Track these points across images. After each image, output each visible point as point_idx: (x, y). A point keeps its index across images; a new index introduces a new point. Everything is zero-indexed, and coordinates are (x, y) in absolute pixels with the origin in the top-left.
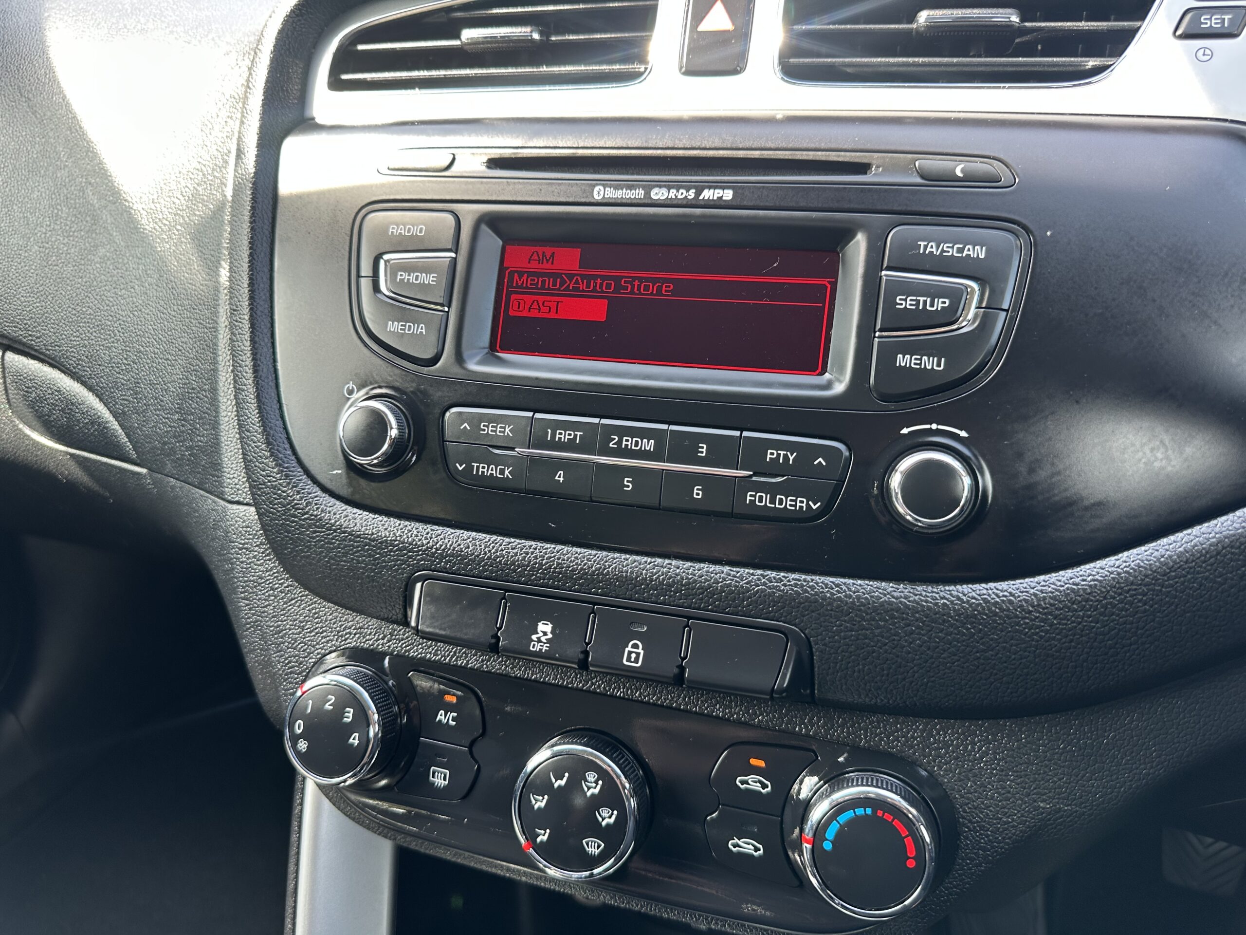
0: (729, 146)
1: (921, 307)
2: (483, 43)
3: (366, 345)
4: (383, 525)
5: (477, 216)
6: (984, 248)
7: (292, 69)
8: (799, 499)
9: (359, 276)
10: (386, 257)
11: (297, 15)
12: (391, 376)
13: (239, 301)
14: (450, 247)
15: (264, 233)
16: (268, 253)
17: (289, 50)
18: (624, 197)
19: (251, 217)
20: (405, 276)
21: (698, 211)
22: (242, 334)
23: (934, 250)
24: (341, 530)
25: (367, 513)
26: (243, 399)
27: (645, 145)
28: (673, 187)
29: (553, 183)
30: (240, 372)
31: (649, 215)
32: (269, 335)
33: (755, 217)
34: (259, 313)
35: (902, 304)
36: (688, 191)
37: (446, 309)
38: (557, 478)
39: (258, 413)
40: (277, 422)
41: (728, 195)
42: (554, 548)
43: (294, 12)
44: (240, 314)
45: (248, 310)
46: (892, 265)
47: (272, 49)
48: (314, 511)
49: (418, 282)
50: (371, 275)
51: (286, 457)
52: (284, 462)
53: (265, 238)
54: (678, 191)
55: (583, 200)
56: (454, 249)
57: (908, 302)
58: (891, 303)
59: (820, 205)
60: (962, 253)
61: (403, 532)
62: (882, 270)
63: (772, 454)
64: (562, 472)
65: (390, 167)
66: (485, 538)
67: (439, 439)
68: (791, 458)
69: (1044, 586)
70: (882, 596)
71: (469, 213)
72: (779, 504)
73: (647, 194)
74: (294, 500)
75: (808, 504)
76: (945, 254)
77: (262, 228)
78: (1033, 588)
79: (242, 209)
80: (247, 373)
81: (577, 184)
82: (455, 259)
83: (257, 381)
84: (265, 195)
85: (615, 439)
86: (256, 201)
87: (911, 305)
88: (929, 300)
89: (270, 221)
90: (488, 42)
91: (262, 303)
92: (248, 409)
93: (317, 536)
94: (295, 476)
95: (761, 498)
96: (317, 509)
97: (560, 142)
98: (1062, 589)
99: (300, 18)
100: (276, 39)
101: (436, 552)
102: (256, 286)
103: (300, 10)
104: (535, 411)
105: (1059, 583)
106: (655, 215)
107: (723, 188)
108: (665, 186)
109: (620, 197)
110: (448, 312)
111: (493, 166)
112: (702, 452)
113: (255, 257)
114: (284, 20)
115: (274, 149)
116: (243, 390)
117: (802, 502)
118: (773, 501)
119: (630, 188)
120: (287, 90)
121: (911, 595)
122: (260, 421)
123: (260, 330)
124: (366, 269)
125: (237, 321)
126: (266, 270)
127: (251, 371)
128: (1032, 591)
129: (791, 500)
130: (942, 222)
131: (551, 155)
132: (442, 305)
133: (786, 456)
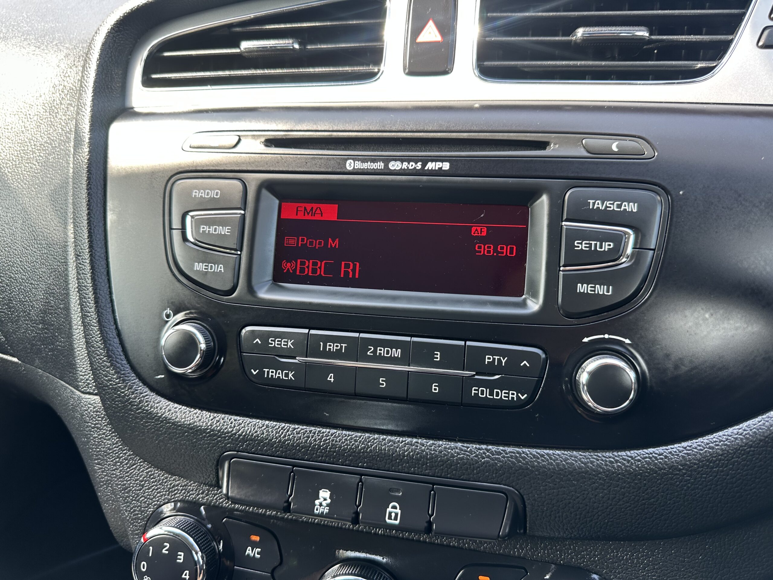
0: (445, 129)
1: (593, 249)
2: (257, 51)
3: (179, 280)
4: (197, 417)
5: (259, 182)
6: (636, 204)
7: (114, 71)
8: (511, 392)
9: (171, 229)
10: (192, 214)
11: (116, 32)
12: (199, 304)
13: (82, 249)
14: (239, 206)
15: (98, 197)
16: (102, 212)
17: (111, 57)
18: (369, 168)
19: (87, 186)
20: (207, 229)
21: (425, 178)
22: (85, 274)
23: (600, 206)
24: (167, 420)
25: (186, 408)
26: (88, 323)
27: (383, 129)
28: (405, 161)
29: (315, 158)
30: (85, 302)
31: (388, 181)
32: (105, 273)
33: (466, 182)
34: (97, 258)
35: (579, 247)
36: (416, 163)
37: (239, 253)
38: (328, 379)
39: (100, 334)
40: (115, 340)
41: (446, 166)
42: (329, 432)
43: (114, 29)
44: (83, 259)
45: (88, 256)
46: (570, 217)
47: (98, 57)
48: (145, 407)
49: (217, 233)
50: (180, 228)
51: (122, 366)
52: (121, 370)
53: (99, 201)
54: (409, 164)
55: (339, 170)
56: (243, 208)
57: (584, 245)
58: (570, 246)
59: (514, 174)
60: (621, 208)
61: (213, 422)
62: (562, 221)
63: (489, 358)
64: (332, 375)
65: (192, 145)
66: (276, 425)
67: (238, 352)
68: (504, 362)
69: (689, 450)
70: (574, 462)
71: (253, 180)
72: (496, 396)
73: (386, 166)
74: (130, 398)
75: (517, 396)
76: (608, 209)
77: (97, 192)
78: (680, 452)
79: (80, 179)
80: (89, 303)
81: (333, 158)
82: (244, 215)
83: (98, 310)
84: (97, 168)
85: (371, 349)
86: (90, 173)
87: (585, 247)
88: (598, 243)
89: (103, 187)
90: (261, 51)
91: (99, 250)
92: (92, 331)
93: (149, 425)
94: (129, 380)
95: (483, 391)
96: (148, 405)
97: (319, 126)
98: (701, 452)
99: (119, 33)
100: (101, 49)
101: (239, 437)
102: (94, 237)
103: (118, 27)
104: (310, 328)
105: (699, 448)
106: (392, 181)
107: (442, 161)
108: (399, 160)
109: (366, 168)
110: (240, 255)
111: (269, 144)
112: (437, 358)
113: (92, 215)
114: (106, 36)
115: (103, 132)
116: (88, 317)
117: (513, 394)
118: (491, 394)
119: (374, 161)
120: (111, 89)
121: (595, 460)
122: (101, 340)
123: (99, 270)
124: (176, 224)
125: (80, 264)
126: (101, 224)
127: (93, 302)
128: (681, 454)
129: (505, 393)
130: (604, 185)
131: (312, 137)
132: (236, 250)
133: (499, 360)
